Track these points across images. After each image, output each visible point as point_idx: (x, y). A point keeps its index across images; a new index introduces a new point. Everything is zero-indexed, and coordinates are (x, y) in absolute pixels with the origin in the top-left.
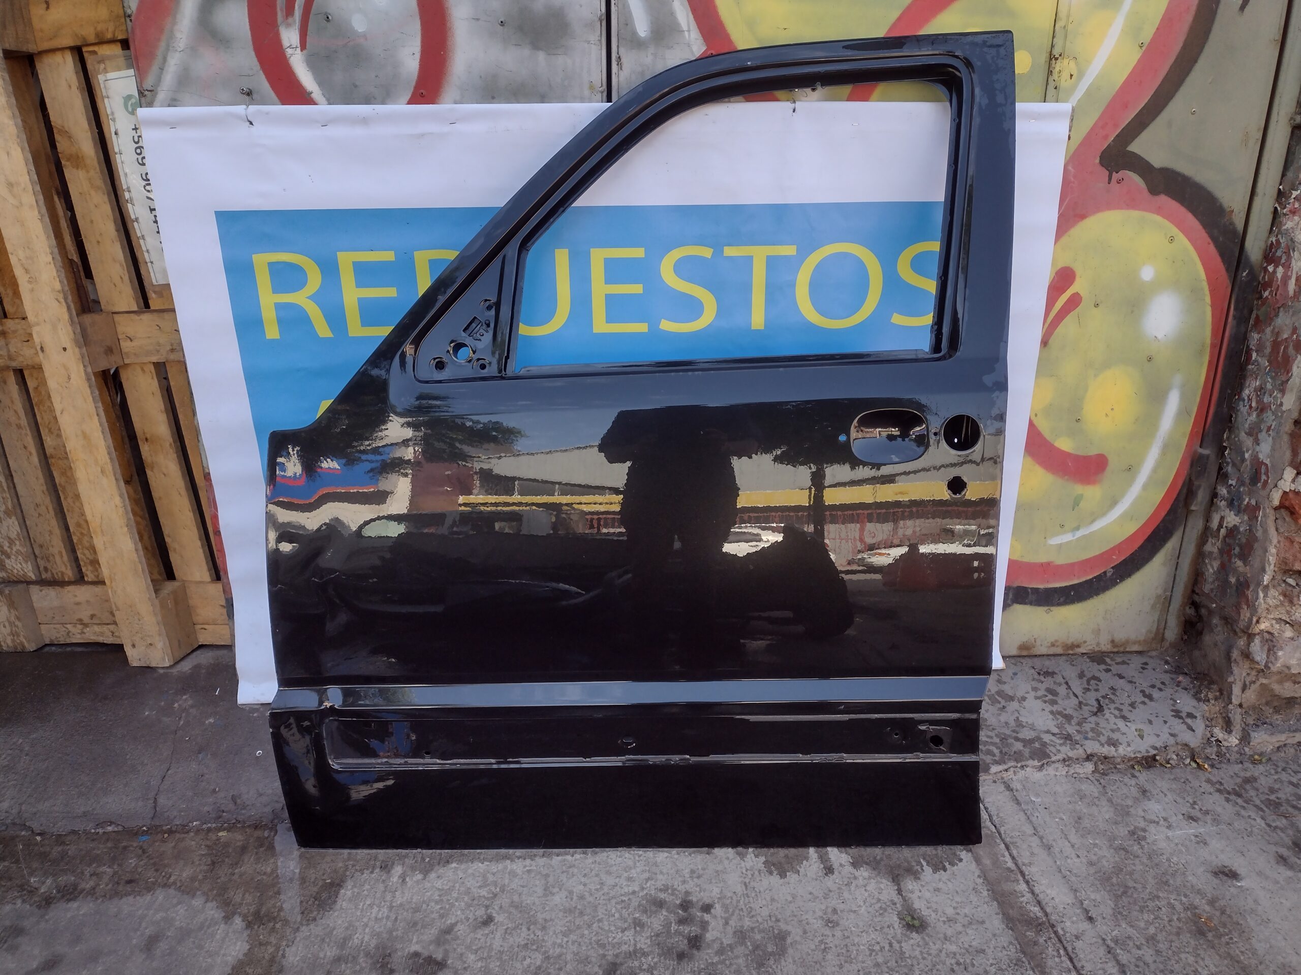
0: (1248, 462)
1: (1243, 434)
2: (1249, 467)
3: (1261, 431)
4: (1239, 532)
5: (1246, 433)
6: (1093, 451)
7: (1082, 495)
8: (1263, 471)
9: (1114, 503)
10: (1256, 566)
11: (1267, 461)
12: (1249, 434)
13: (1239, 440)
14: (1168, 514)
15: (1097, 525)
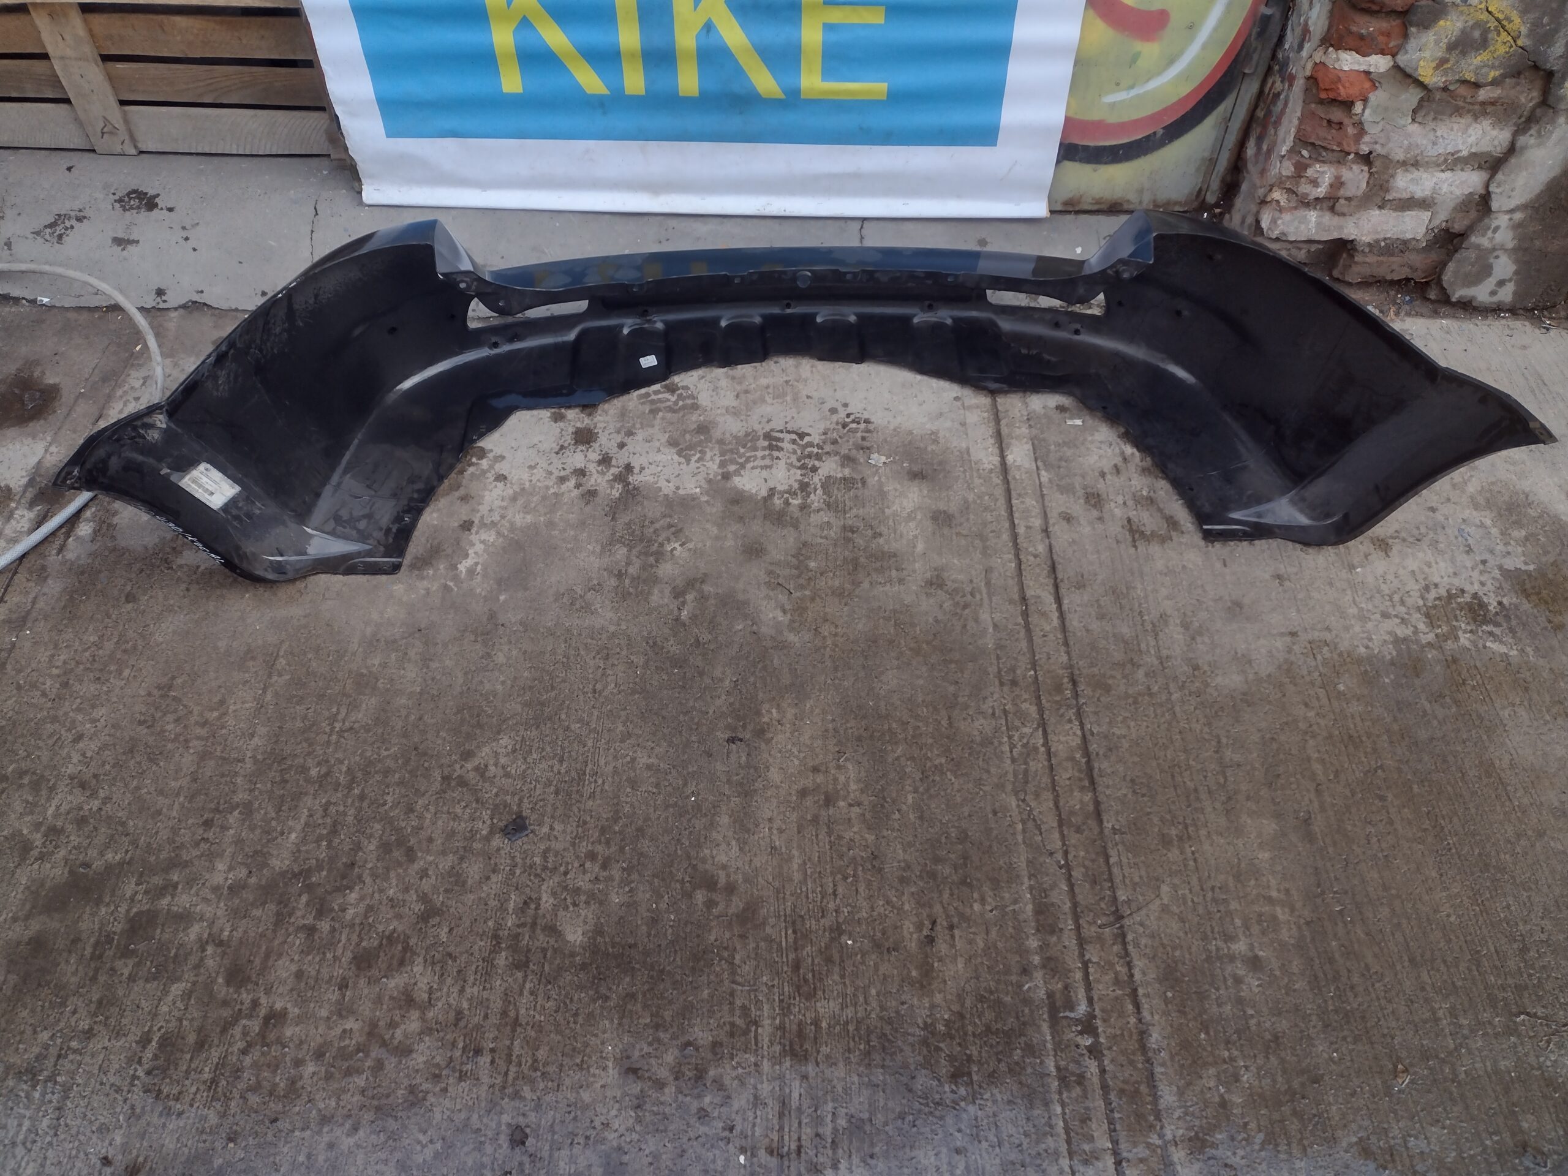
4: (1279, 99)
6: (1155, 6)
7: (1139, 53)
8: (1307, 38)
9: (1171, 61)
10: (1280, 136)
11: (1312, 29)
14: (1225, 75)
15: (1152, 85)
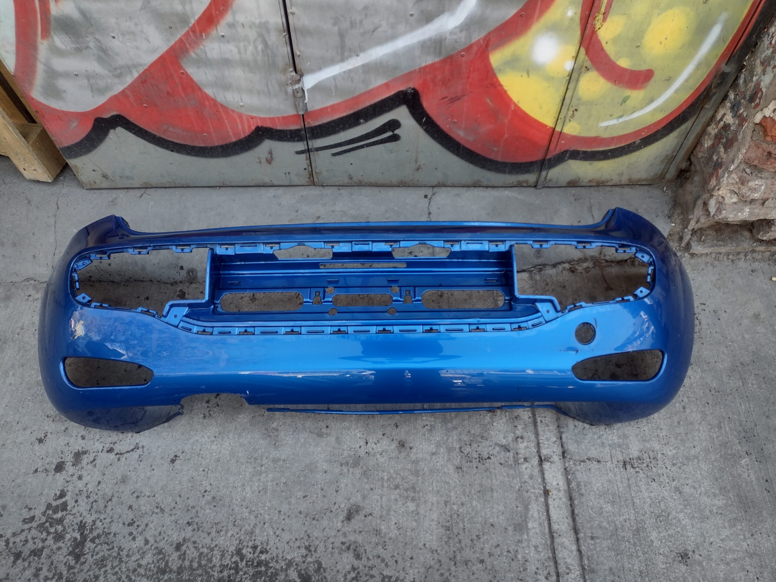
0: (753, 84)
1: (758, 61)
2: (752, 88)
3: (770, 66)
4: (729, 129)
5: (761, 62)
6: (644, 67)
7: (629, 96)
8: (759, 95)
9: (652, 101)
10: (730, 156)
11: (764, 90)
12: (762, 63)
13: (754, 64)
14: (689, 108)
15: (635, 115)
